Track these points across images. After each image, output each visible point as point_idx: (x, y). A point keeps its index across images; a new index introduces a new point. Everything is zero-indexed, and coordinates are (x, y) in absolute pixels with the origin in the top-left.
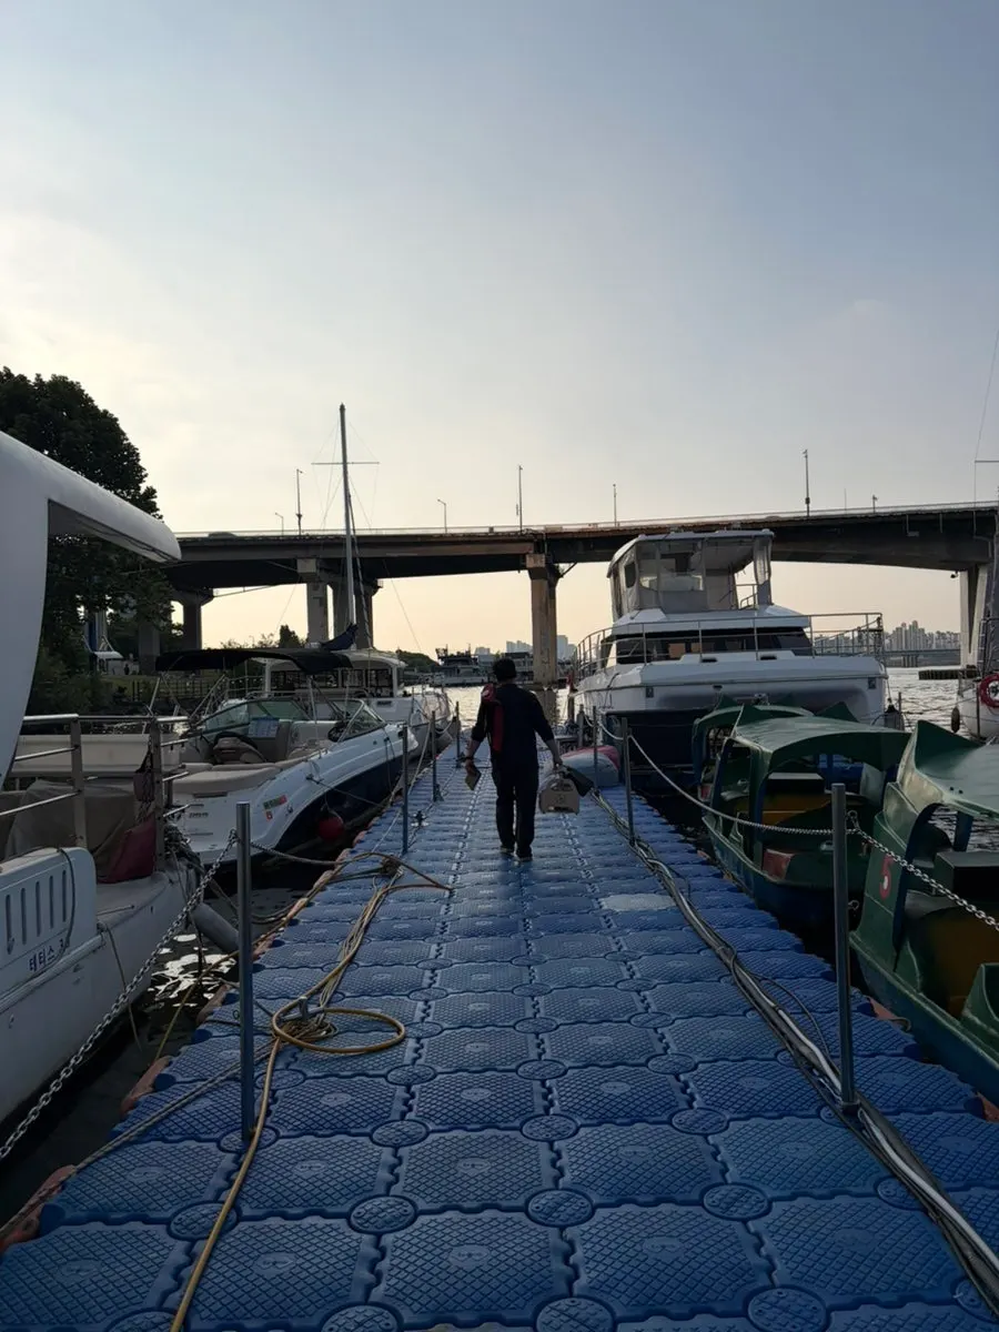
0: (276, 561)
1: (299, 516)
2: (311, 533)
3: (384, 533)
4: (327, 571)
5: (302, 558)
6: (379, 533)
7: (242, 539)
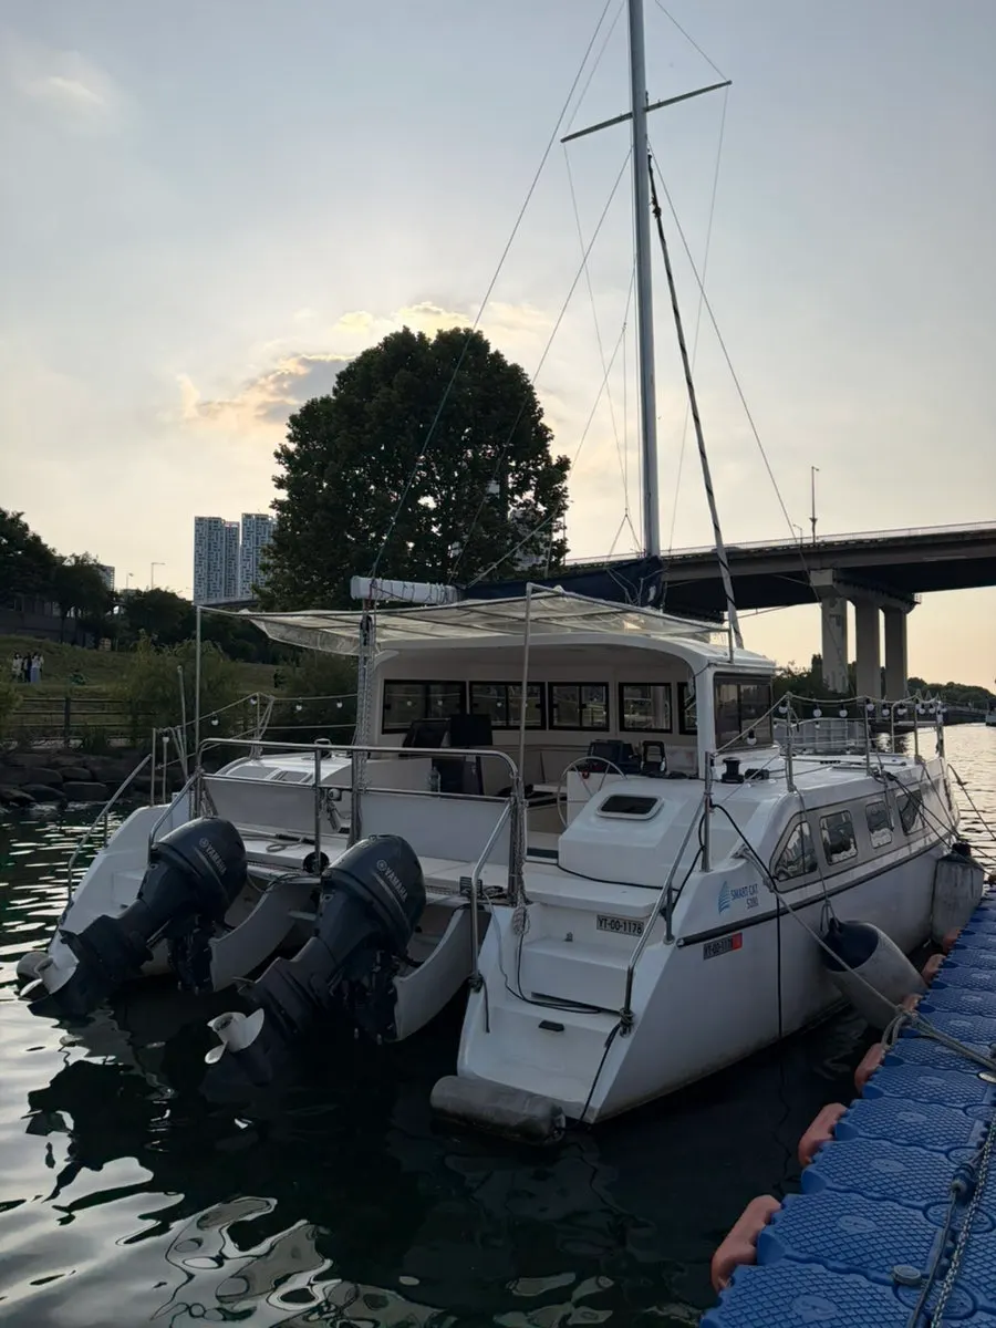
0: (789, 574)
1: (814, 520)
2: (827, 540)
3: (920, 533)
4: (846, 583)
5: (815, 570)
6: (913, 533)
7: (747, 552)
